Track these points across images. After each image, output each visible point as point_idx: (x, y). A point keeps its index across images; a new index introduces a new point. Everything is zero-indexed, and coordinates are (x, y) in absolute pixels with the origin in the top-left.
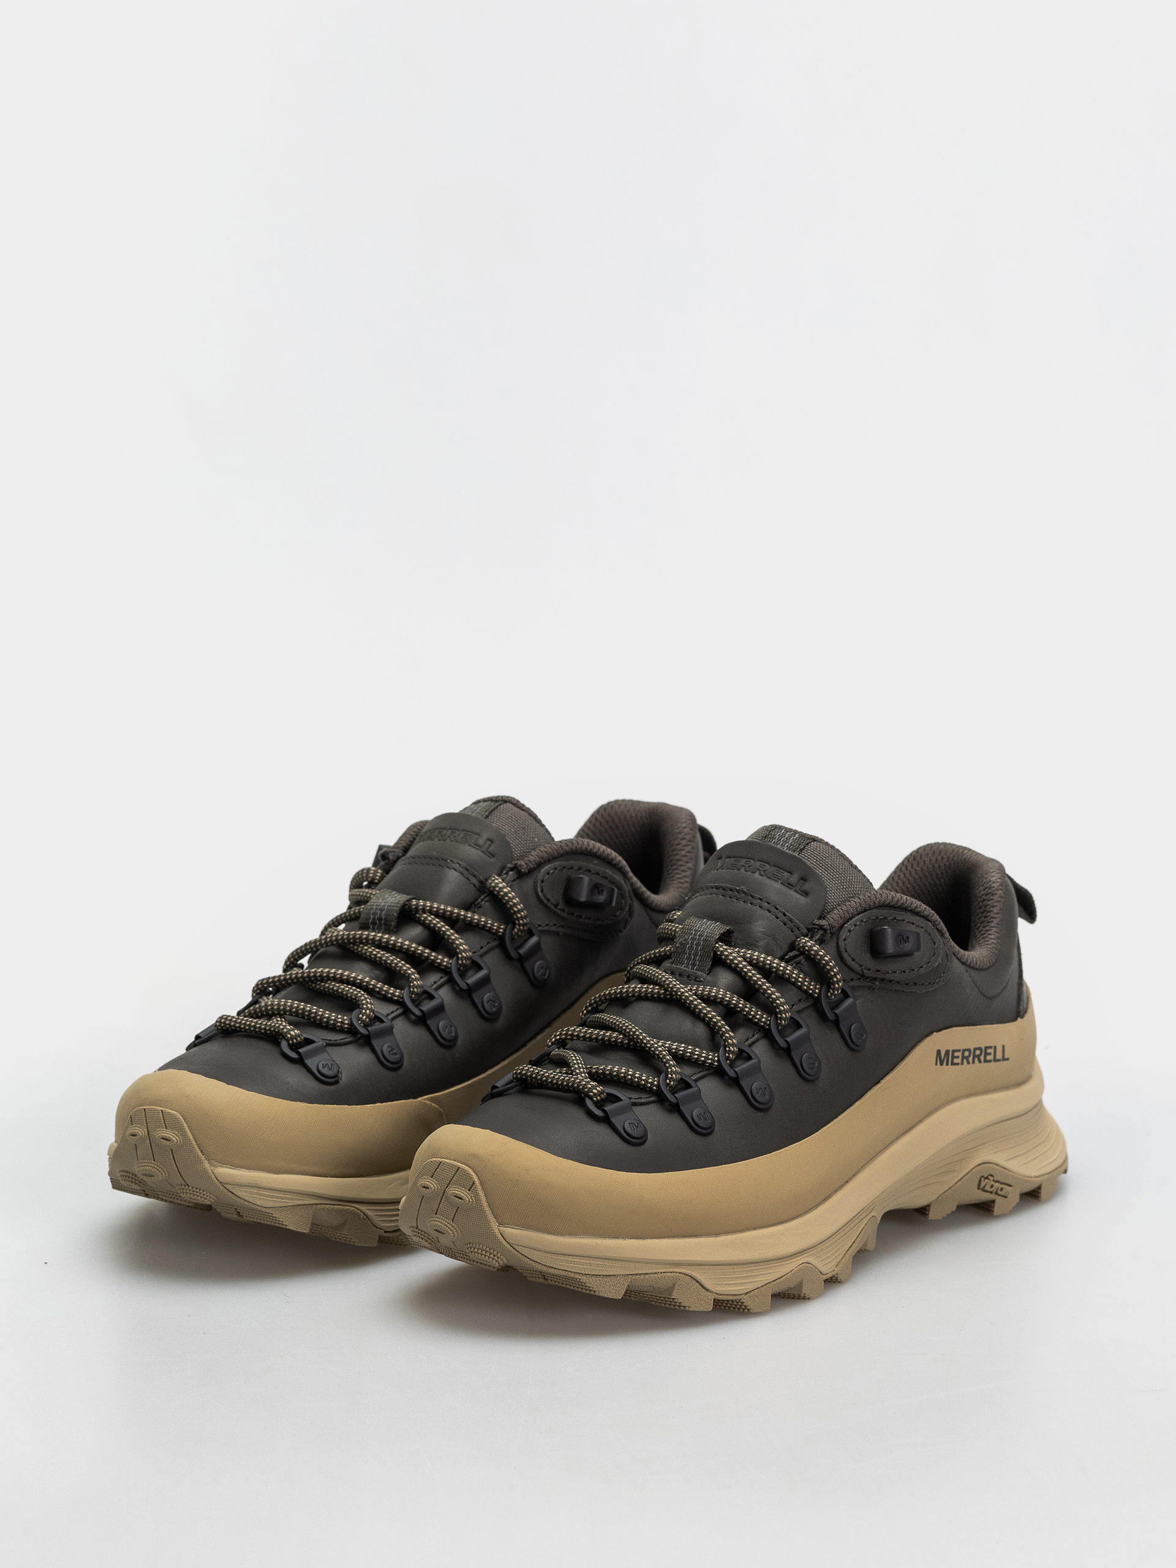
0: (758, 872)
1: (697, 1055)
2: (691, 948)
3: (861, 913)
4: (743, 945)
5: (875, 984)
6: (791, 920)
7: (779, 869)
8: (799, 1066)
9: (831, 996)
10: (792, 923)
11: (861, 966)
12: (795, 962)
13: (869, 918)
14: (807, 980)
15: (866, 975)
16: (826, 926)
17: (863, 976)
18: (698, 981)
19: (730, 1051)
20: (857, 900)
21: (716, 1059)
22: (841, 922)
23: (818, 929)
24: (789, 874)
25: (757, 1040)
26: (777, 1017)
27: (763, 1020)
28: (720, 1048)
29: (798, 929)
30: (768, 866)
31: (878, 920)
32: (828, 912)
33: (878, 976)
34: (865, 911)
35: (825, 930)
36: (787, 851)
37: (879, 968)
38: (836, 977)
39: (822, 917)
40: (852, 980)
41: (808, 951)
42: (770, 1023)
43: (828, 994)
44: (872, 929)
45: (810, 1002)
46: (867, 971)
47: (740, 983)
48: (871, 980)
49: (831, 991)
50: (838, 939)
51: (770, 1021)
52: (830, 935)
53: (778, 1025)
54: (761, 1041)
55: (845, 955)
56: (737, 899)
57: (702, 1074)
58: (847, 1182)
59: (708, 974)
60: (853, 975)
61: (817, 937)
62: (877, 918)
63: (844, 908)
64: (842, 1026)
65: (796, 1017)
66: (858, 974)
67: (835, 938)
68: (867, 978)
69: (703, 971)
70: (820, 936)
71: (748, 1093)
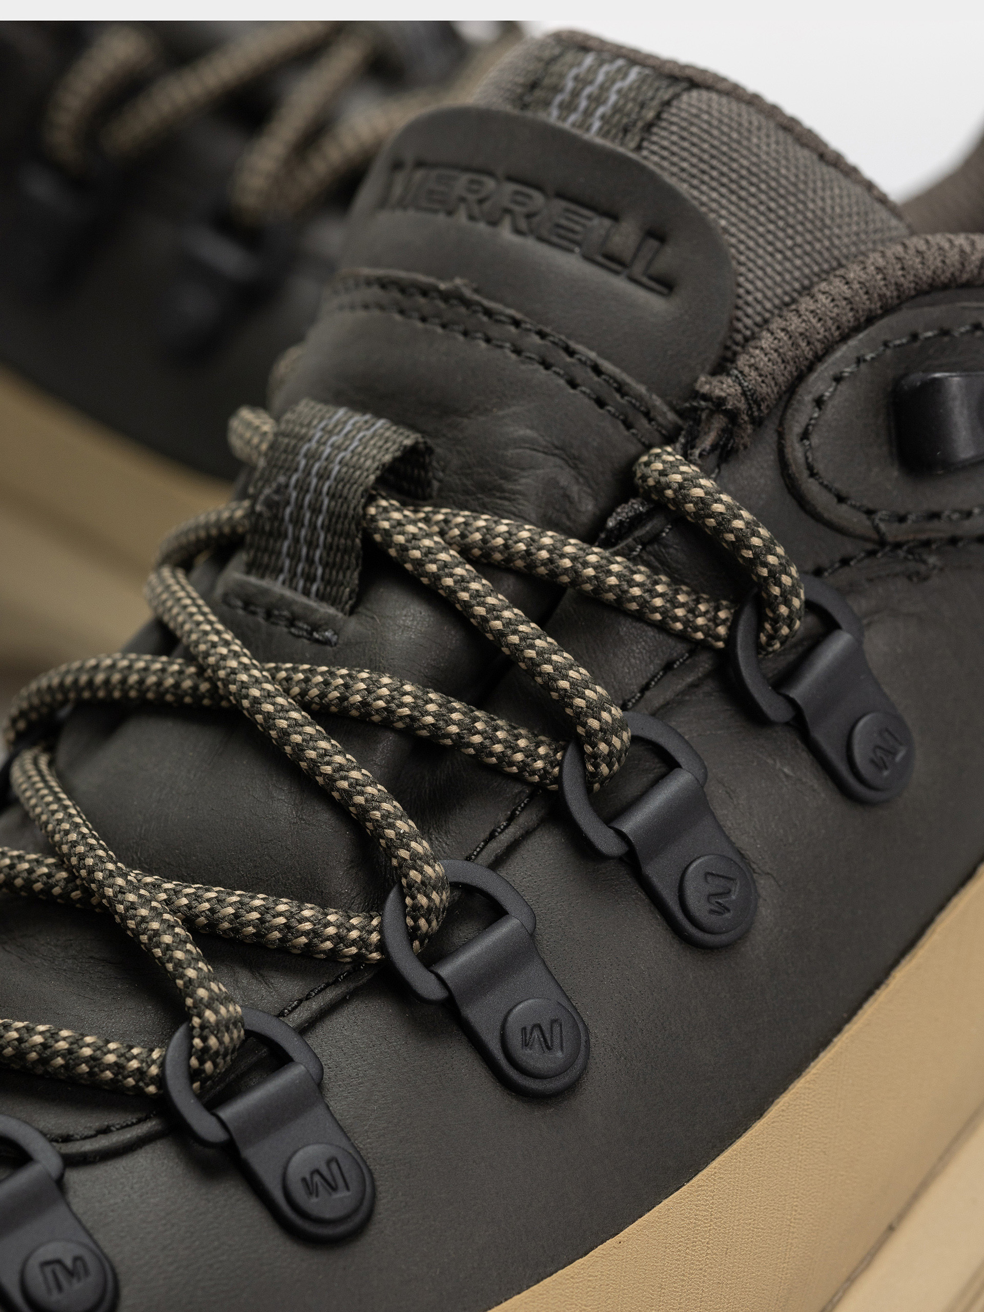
0: (507, 222)
1: (306, 933)
2: (297, 521)
3: (857, 329)
4: (467, 492)
5: (924, 562)
6: (621, 389)
7: (573, 207)
8: (680, 916)
9: (769, 644)
10: (623, 395)
11: (870, 513)
12: (638, 541)
13: (886, 344)
14: (681, 598)
15: (890, 538)
16: (736, 402)
17: (882, 542)
18: (317, 641)
19: (416, 908)
20: (838, 286)
21: (375, 937)
22: (784, 375)
23: (712, 413)
24: (607, 222)
25: (527, 834)
26: (582, 752)
27: (539, 764)
28: (389, 892)
29: (647, 414)
30: (538, 199)
31: (917, 345)
32: (747, 339)
33: (933, 535)
34: (870, 320)
35: (733, 416)
36: (599, 141)
37: (935, 508)
38: (779, 583)
39: (722, 367)
40: (845, 562)
41: (674, 501)
42: (561, 771)
43: (758, 637)
44: (897, 381)
45: (705, 663)
46: (896, 525)
47: (452, 638)
48: (910, 551)
49: (768, 626)
50: (781, 435)
51: (560, 764)
52: (749, 429)
53: (589, 780)
54: (538, 834)
55: (811, 487)
56: (444, 326)
57: (331, 995)
58: (891, 1229)
59: (352, 612)
60: (849, 547)
61: (707, 442)
62: (914, 337)
63: (795, 323)
64: (819, 735)
65: (655, 732)
66: (866, 539)
67: (769, 435)
68: (898, 546)
69: (334, 601)
70: (720, 437)
71: (494, 1047)
